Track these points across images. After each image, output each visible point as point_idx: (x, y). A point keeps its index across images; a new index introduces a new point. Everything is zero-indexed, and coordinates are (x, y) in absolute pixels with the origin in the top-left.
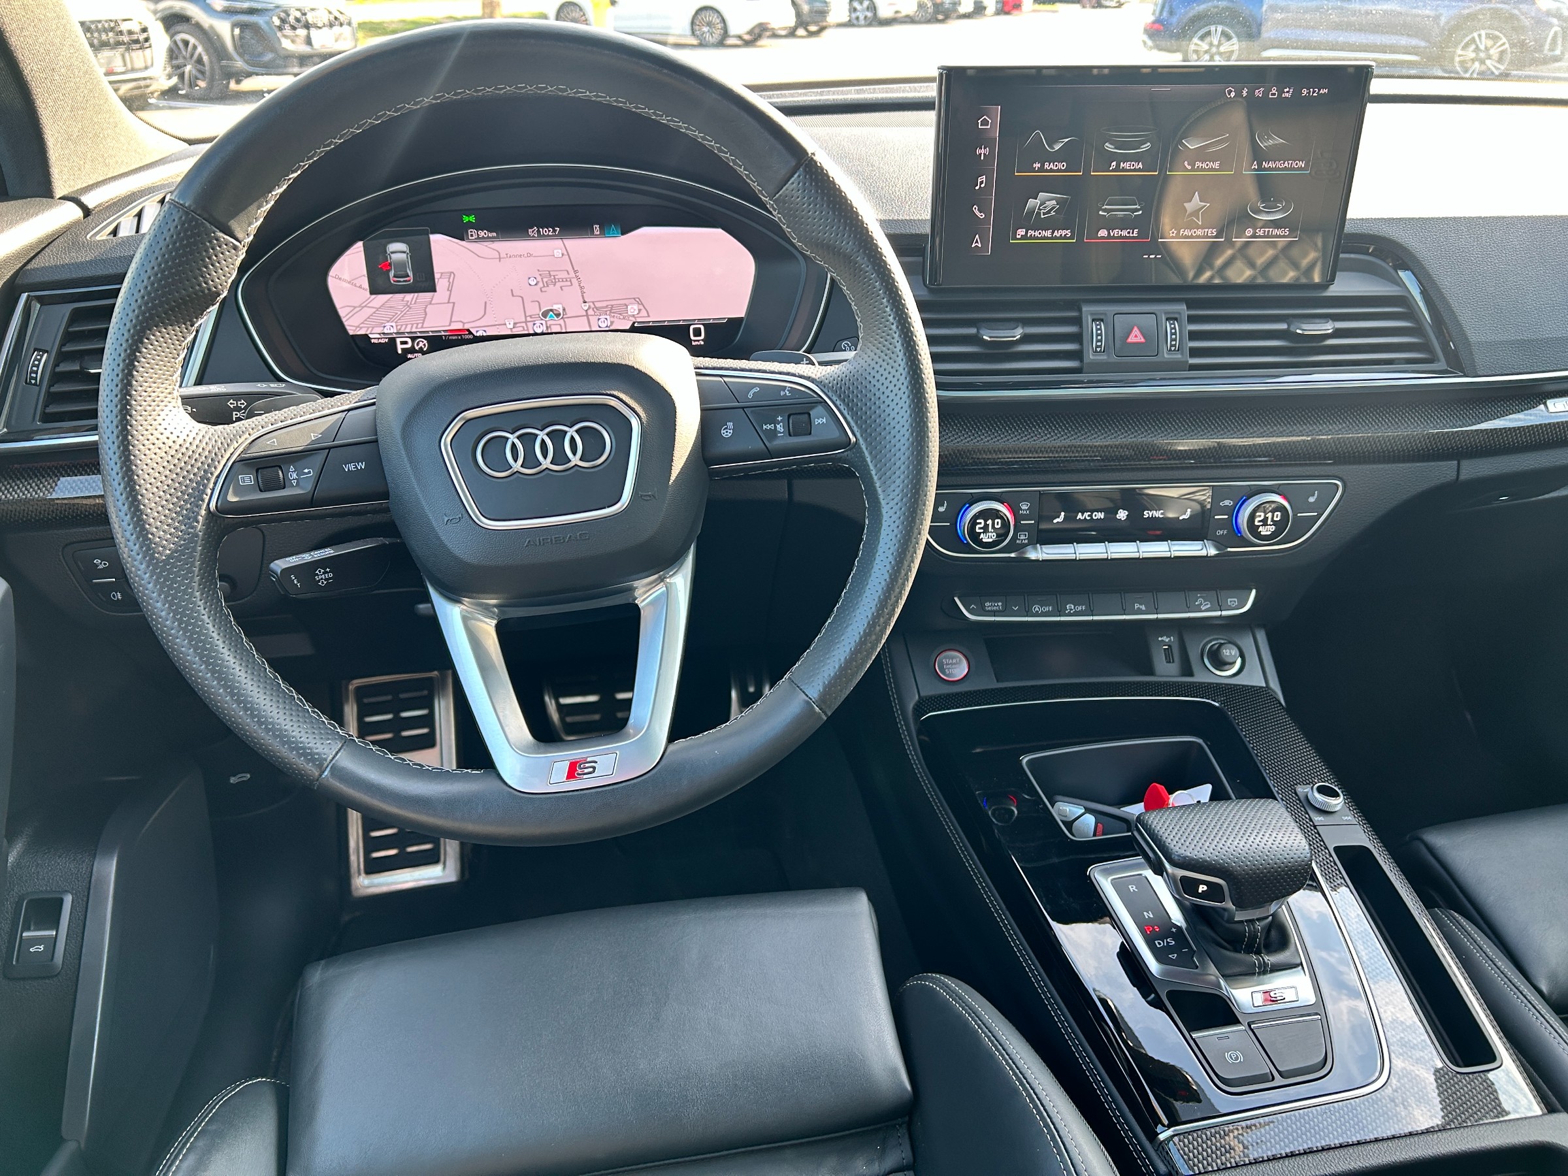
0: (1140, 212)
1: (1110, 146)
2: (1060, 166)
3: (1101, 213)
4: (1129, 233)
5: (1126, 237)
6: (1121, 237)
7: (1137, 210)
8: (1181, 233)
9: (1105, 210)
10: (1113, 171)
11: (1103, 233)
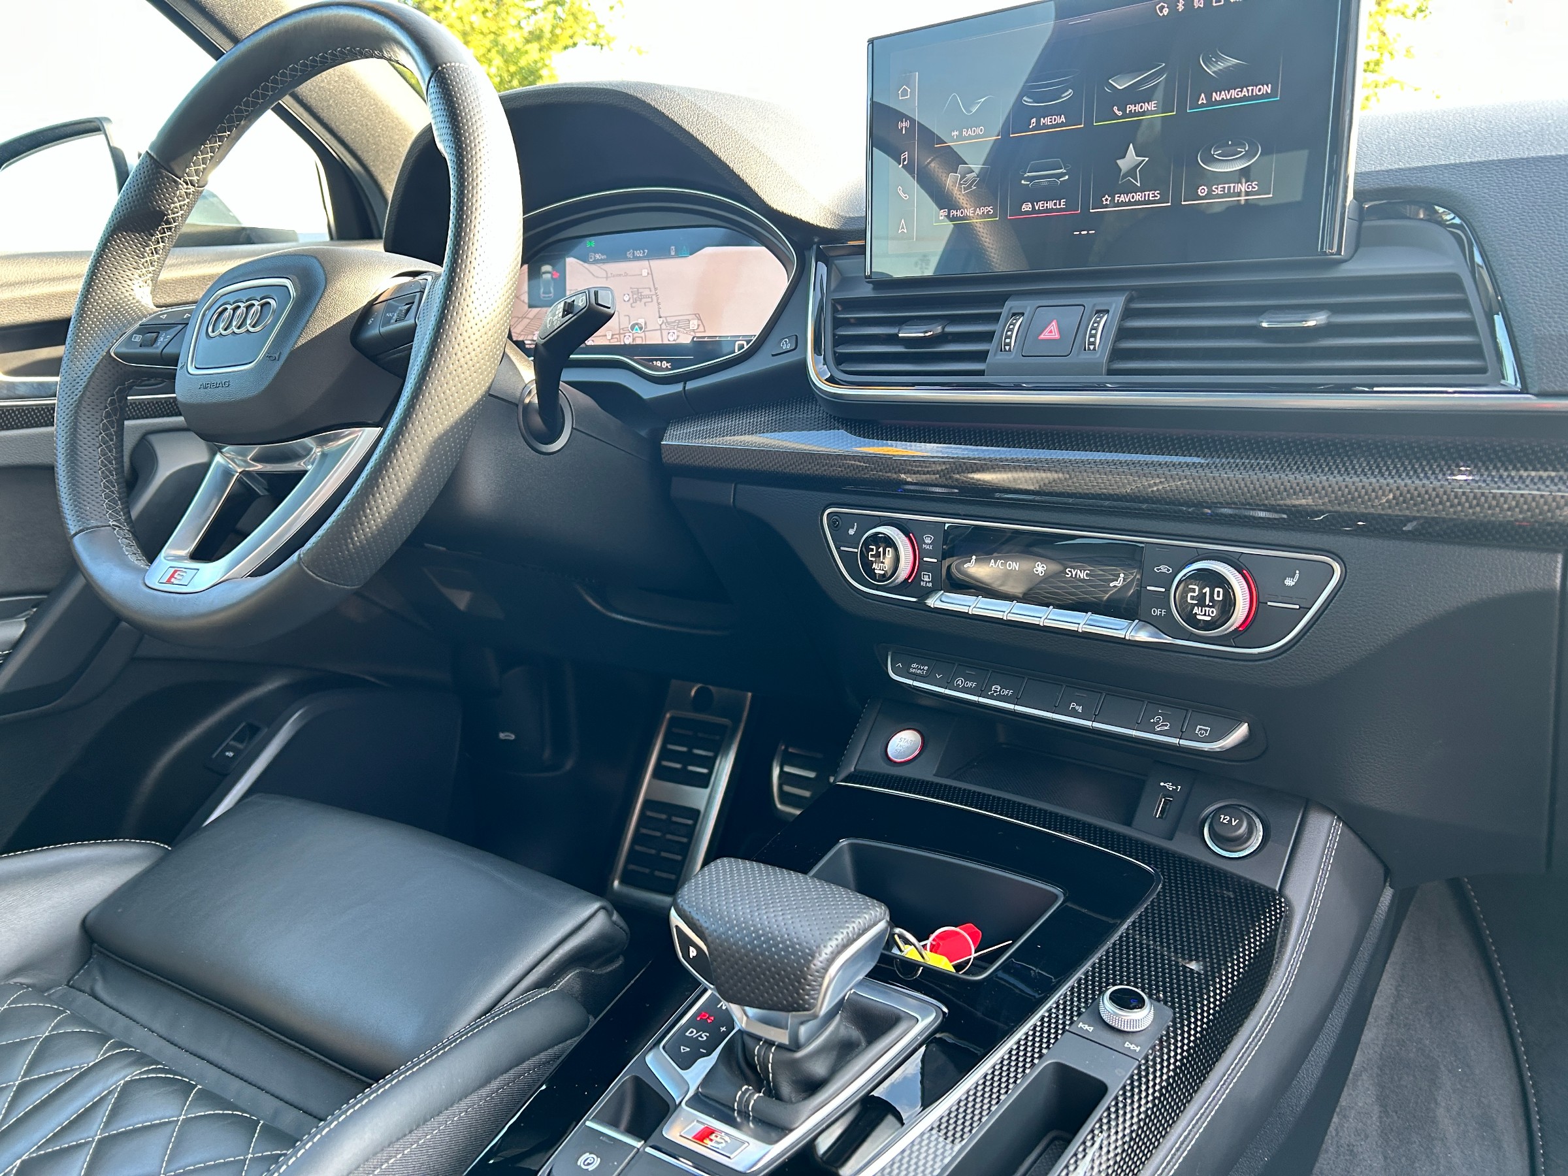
0: (1067, 177)
1: (1029, 100)
2: (978, 131)
3: (1023, 182)
4: (1055, 204)
5: (1052, 210)
6: (1047, 210)
7: (1063, 175)
8: (1116, 199)
9: (1027, 179)
10: (1034, 129)
11: (1026, 207)
